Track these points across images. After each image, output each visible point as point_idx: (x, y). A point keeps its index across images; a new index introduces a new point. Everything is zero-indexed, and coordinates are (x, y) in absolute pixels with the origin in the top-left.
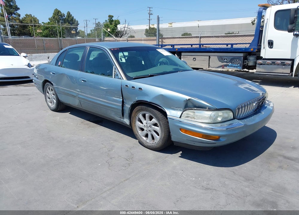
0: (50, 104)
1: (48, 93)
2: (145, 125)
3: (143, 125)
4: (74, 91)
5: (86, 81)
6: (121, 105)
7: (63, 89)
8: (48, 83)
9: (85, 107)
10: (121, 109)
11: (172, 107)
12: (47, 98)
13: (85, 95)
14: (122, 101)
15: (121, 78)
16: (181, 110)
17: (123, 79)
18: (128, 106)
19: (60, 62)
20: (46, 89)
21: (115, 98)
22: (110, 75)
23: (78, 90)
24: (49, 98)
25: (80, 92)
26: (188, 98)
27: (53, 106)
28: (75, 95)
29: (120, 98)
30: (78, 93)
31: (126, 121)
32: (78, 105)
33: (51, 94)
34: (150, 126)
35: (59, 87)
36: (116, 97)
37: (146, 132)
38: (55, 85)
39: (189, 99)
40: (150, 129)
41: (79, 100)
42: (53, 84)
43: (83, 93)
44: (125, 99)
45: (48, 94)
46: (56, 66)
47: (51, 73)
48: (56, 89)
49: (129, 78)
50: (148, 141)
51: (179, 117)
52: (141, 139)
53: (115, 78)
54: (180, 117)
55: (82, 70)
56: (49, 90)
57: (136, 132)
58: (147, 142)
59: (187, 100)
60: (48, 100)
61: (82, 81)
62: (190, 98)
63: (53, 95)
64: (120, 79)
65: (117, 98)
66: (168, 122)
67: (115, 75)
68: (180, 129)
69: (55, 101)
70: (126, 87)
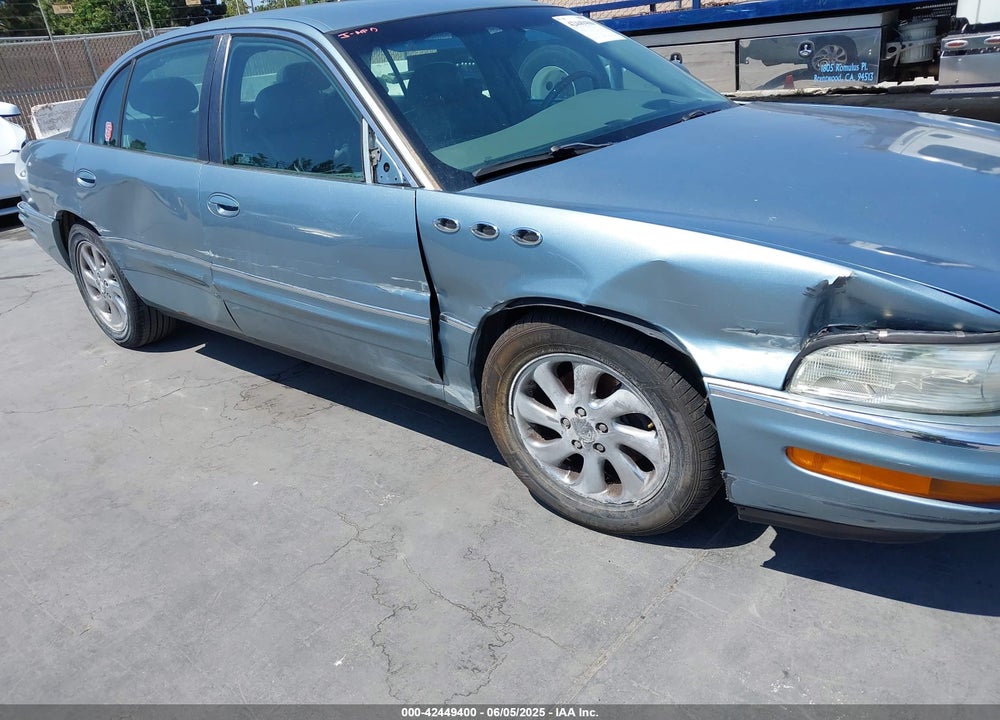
0: (106, 317)
1: (88, 268)
2: (571, 415)
3: (559, 419)
4: (193, 259)
5: (235, 209)
6: (426, 320)
7: (144, 251)
8: (77, 228)
9: (250, 327)
10: (428, 339)
11: (727, 330)
12: (89, 290)
13: (241, 274)
14: (428, 299)
15: (412, 181)
16: (784, 345)
17: (422, 187)
18: (462, 326)
19: (109, 125)
20: (77, 251)
21: (394, 290)
22: (349, 168)
23: (207, 253)
24: (97, 291)
25: (219, 261)
26: (831, 272)
27: (121, 325)
28: (199, 276)
29: (418, 288)
30: (208, 265)
31: (462, 396)
32: (218, 321)
33: (98, 273)
34: (598, 426)
35: (125, 241)
36: (395, 284)
37: (573, 450)
38: (106, 234)
39: (840, 281)
40: (598, 436)
41: (219, 297)
42: (100, 230)
43: (234, 265)
44: (443, 292)
45: (87, 274)
46: (98, 144)
47: (79, 180)
48: (114, 252)
49: (452, 180)
50: (581, 489)
51: (780, 384)
52: (540, 478)
53: (375, 181)
54: (785, 386)
55: (209, 155)
56: (91, 255)
57: (514, 444)
58: (573, 494)
59: (825, 285)
60: (95, 298)
61: (221, 211)
62: (845, 272)
63: (111, 282)
64: (406, 185)
65: (402, 285)
66: (709, 412)
67: (375, 168)
68: (789, 451)
69: (124, 306)
70: (447, 229)
